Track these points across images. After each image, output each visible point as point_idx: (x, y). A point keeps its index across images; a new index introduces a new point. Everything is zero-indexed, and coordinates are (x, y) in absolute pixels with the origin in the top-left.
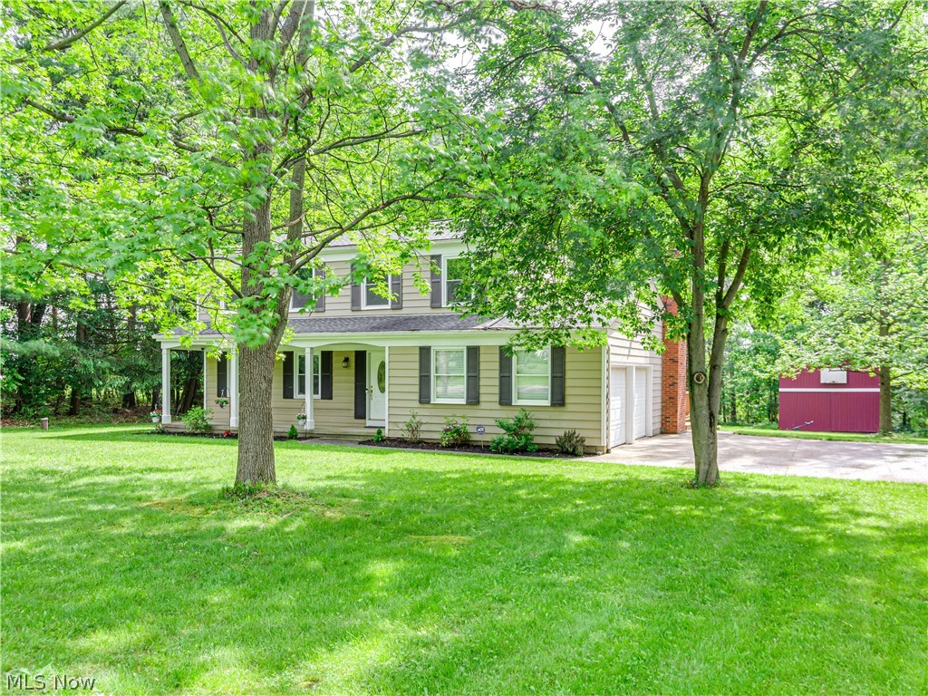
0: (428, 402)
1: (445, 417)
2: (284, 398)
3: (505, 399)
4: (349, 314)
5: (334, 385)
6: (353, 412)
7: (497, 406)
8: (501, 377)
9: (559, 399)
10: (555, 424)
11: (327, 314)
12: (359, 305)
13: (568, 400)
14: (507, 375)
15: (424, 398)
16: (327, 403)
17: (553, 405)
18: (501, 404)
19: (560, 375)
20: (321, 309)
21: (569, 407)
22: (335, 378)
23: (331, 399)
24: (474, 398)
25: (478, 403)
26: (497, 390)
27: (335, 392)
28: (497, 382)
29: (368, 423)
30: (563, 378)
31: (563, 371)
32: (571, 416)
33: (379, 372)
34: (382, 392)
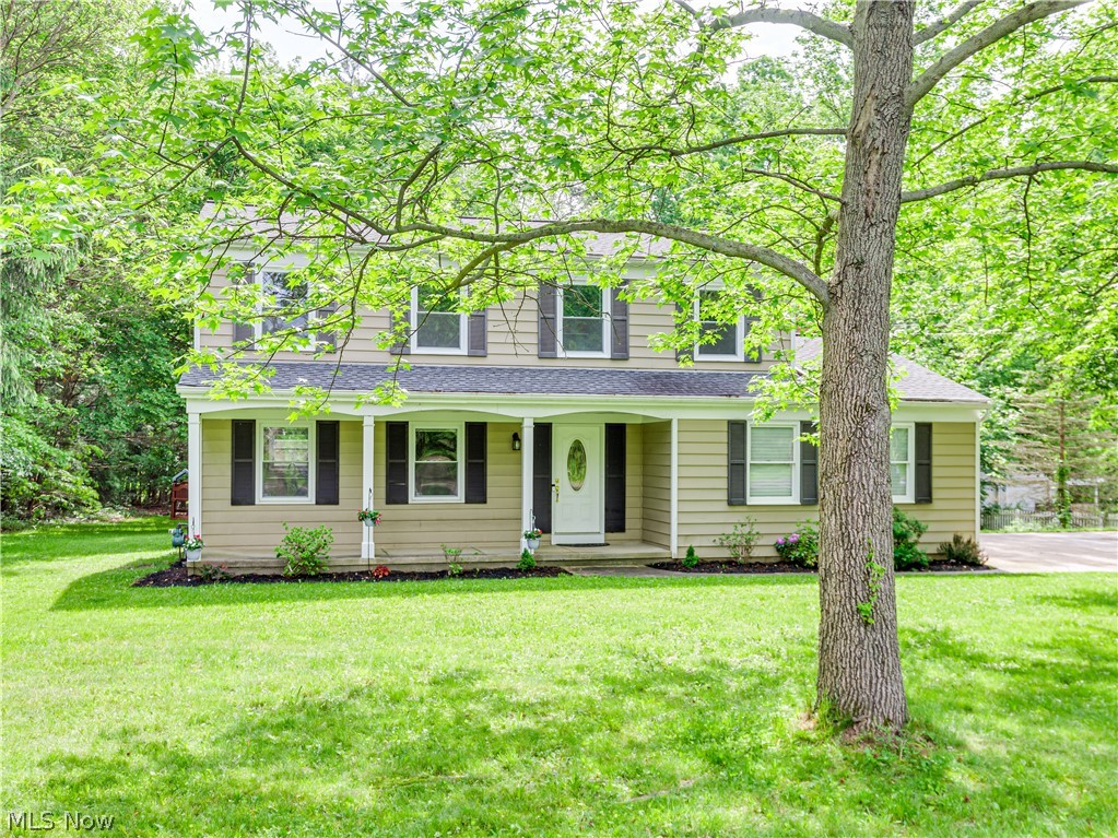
0: (744, 504)
2: (387, 503)
4: (532, 362)
5: (489, 479)
9: (924, 494)
11: (490, 361)
12: (554, 349)
13: (935, 494)
15: (736, 497)
16: (476, 510)
17: (918, 501)
19: (926, 462)
20: (480, 352)
21: (936, 504)
22: (490, 468)
23: (485, 502)
24: (810, 496)
27: (490, 491)
29: (555, 540)
30: (929, 466)
31: (929, 457)
32: (945, 516)
33: (571, 457)
34: (576, 489)
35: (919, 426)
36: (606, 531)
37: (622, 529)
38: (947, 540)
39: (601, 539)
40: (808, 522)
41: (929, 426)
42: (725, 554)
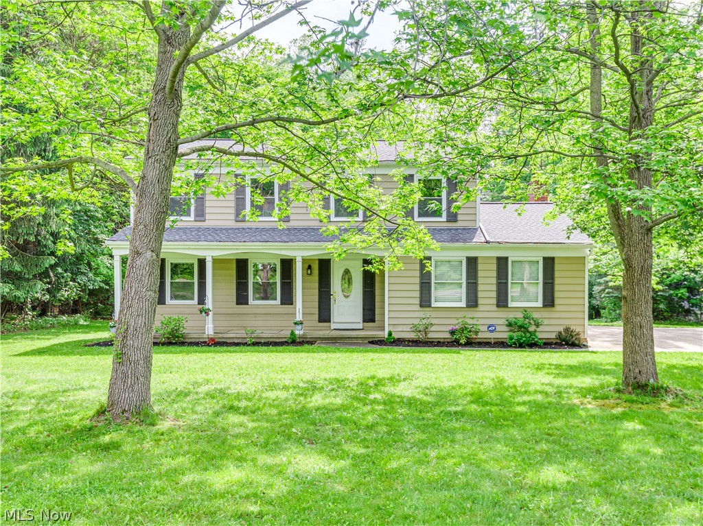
0: (430, 306)
1: (457, 319)
3: (502, 301)
5: (294, 291)
6: (317, 316)
7: (495, 308)
8: (499, 284)
9: (549, 301)
10: (553, 322)
11: (291, 224)
13: (557, 302)
14: (504, 281)
15: (425, 301)
16: (287, 308)
17: (545, 306)
18: (498, 306)
19: (550, 281)
21: (557, 308)
23: (293, 304)
24: (473, 302)
25: (476, 305)
26: (494, 294)
27: (294, 298)
28: (494, 288)
29: (333, 326)
30: (553, 284)
31: (553, 278)
32: (563, 315)
33: (343, 278)
34: (347, 297)
35: (545, 259)
36: (364, 322)
37: (373, 320)
38: (559, 330)
39: (360, 326)
40: (464, 317)
41: (553, 259)
42: (413, 336)
